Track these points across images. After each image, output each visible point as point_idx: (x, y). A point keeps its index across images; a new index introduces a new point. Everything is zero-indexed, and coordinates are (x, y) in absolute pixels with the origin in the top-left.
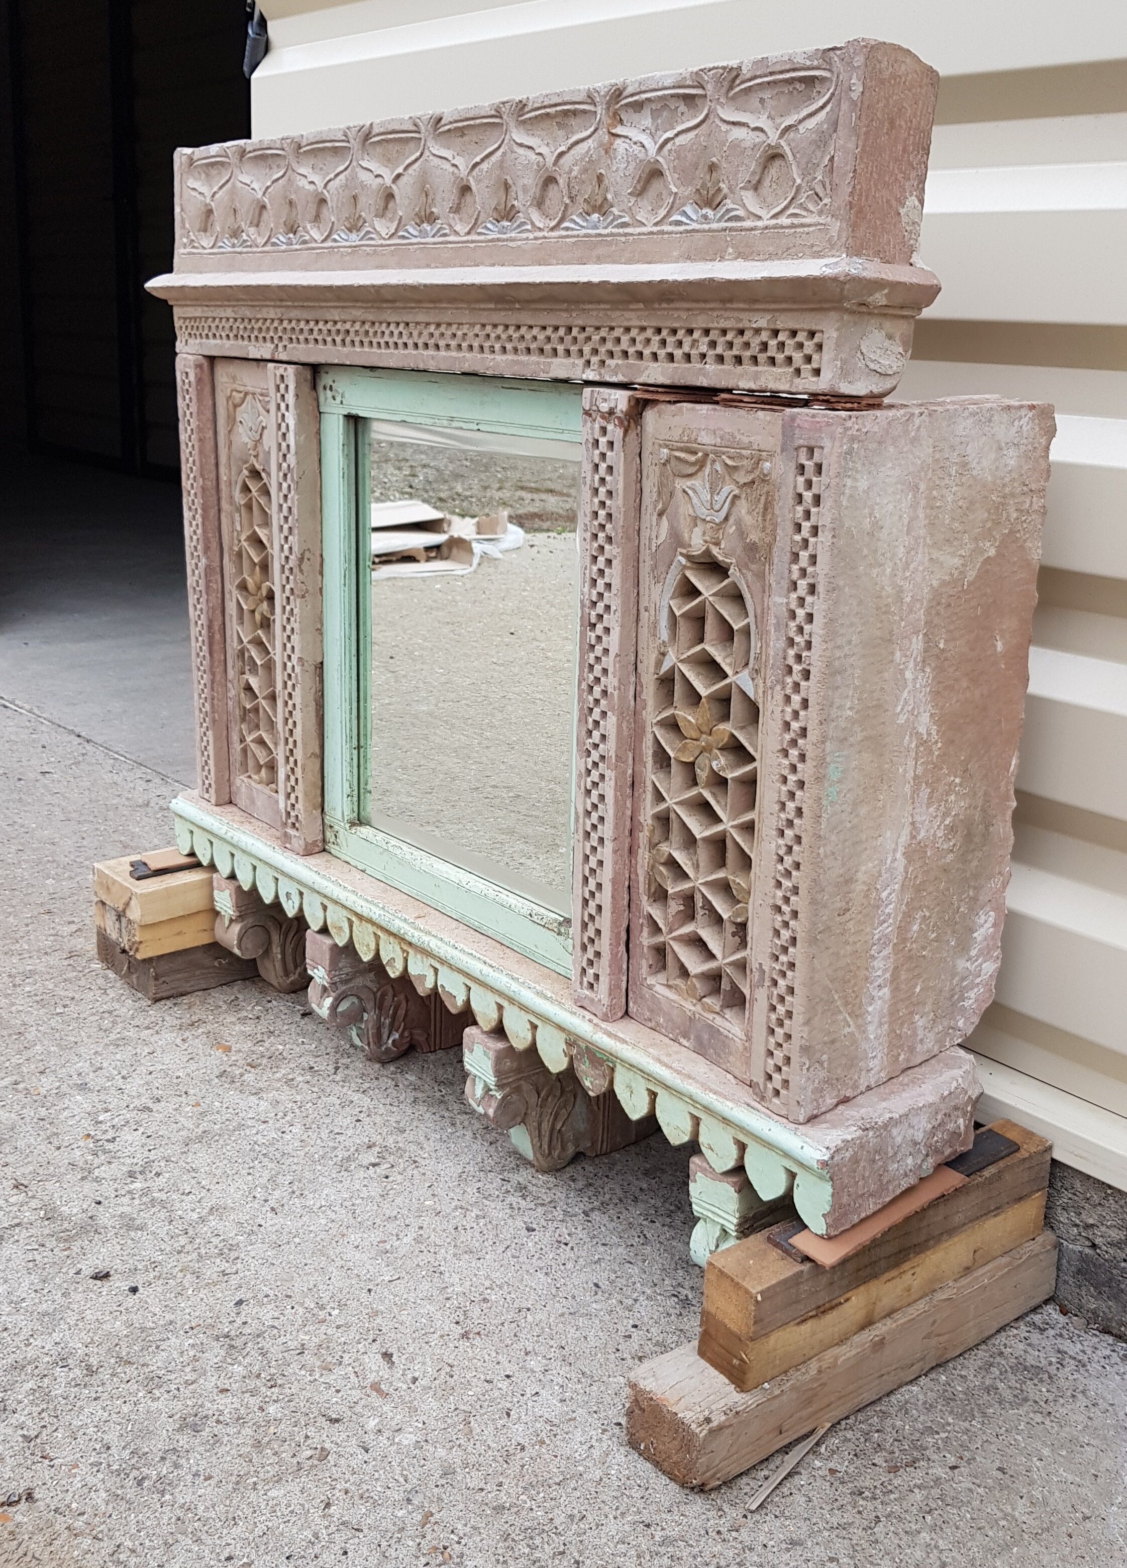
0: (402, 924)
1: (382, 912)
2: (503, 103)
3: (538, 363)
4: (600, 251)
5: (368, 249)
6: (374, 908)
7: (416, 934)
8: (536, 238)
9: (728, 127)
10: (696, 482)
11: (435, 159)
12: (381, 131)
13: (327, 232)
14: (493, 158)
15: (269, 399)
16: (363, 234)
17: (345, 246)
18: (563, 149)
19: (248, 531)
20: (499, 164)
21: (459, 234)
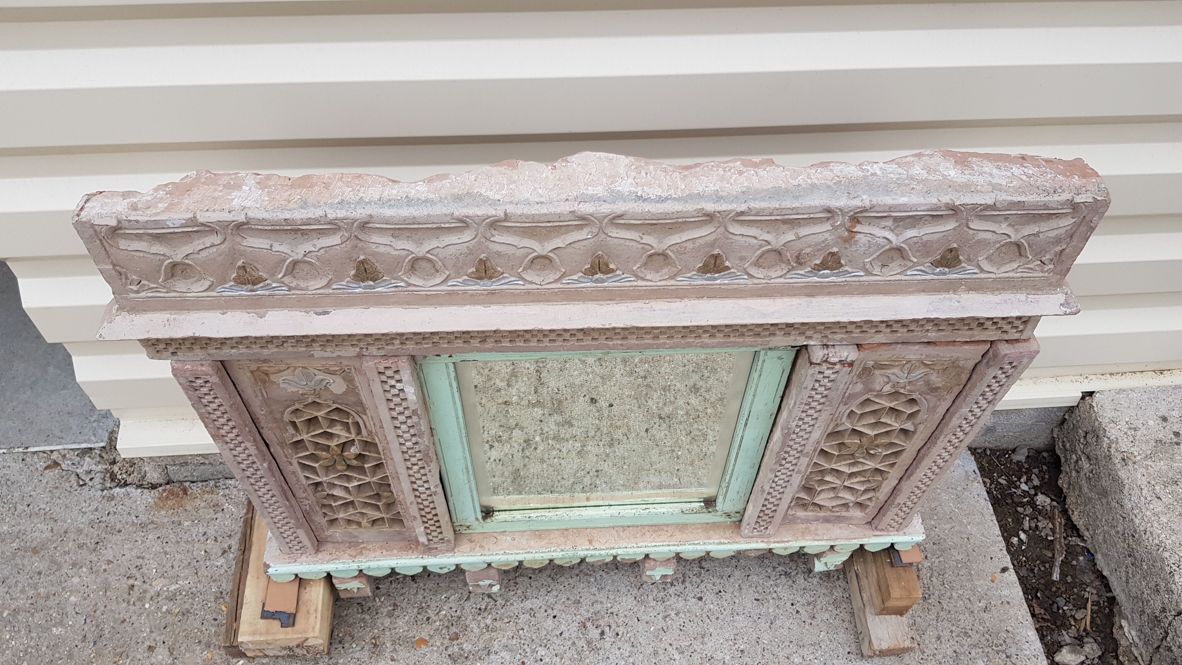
0: (586, 552)
1: (562, 553)
2: (719, 212)
3: (755, 341)
8: (755, 284)
9: (975, 232)
10: (896, 370)
12: (527, 221)
13: (438, 280)
14: (700, 241)
15: (338, 369)
16: (503, 282)
17: (476, 290)
18: (794, 238)
19: (314, 431)
20: (712, 245)
21: (650, 281)
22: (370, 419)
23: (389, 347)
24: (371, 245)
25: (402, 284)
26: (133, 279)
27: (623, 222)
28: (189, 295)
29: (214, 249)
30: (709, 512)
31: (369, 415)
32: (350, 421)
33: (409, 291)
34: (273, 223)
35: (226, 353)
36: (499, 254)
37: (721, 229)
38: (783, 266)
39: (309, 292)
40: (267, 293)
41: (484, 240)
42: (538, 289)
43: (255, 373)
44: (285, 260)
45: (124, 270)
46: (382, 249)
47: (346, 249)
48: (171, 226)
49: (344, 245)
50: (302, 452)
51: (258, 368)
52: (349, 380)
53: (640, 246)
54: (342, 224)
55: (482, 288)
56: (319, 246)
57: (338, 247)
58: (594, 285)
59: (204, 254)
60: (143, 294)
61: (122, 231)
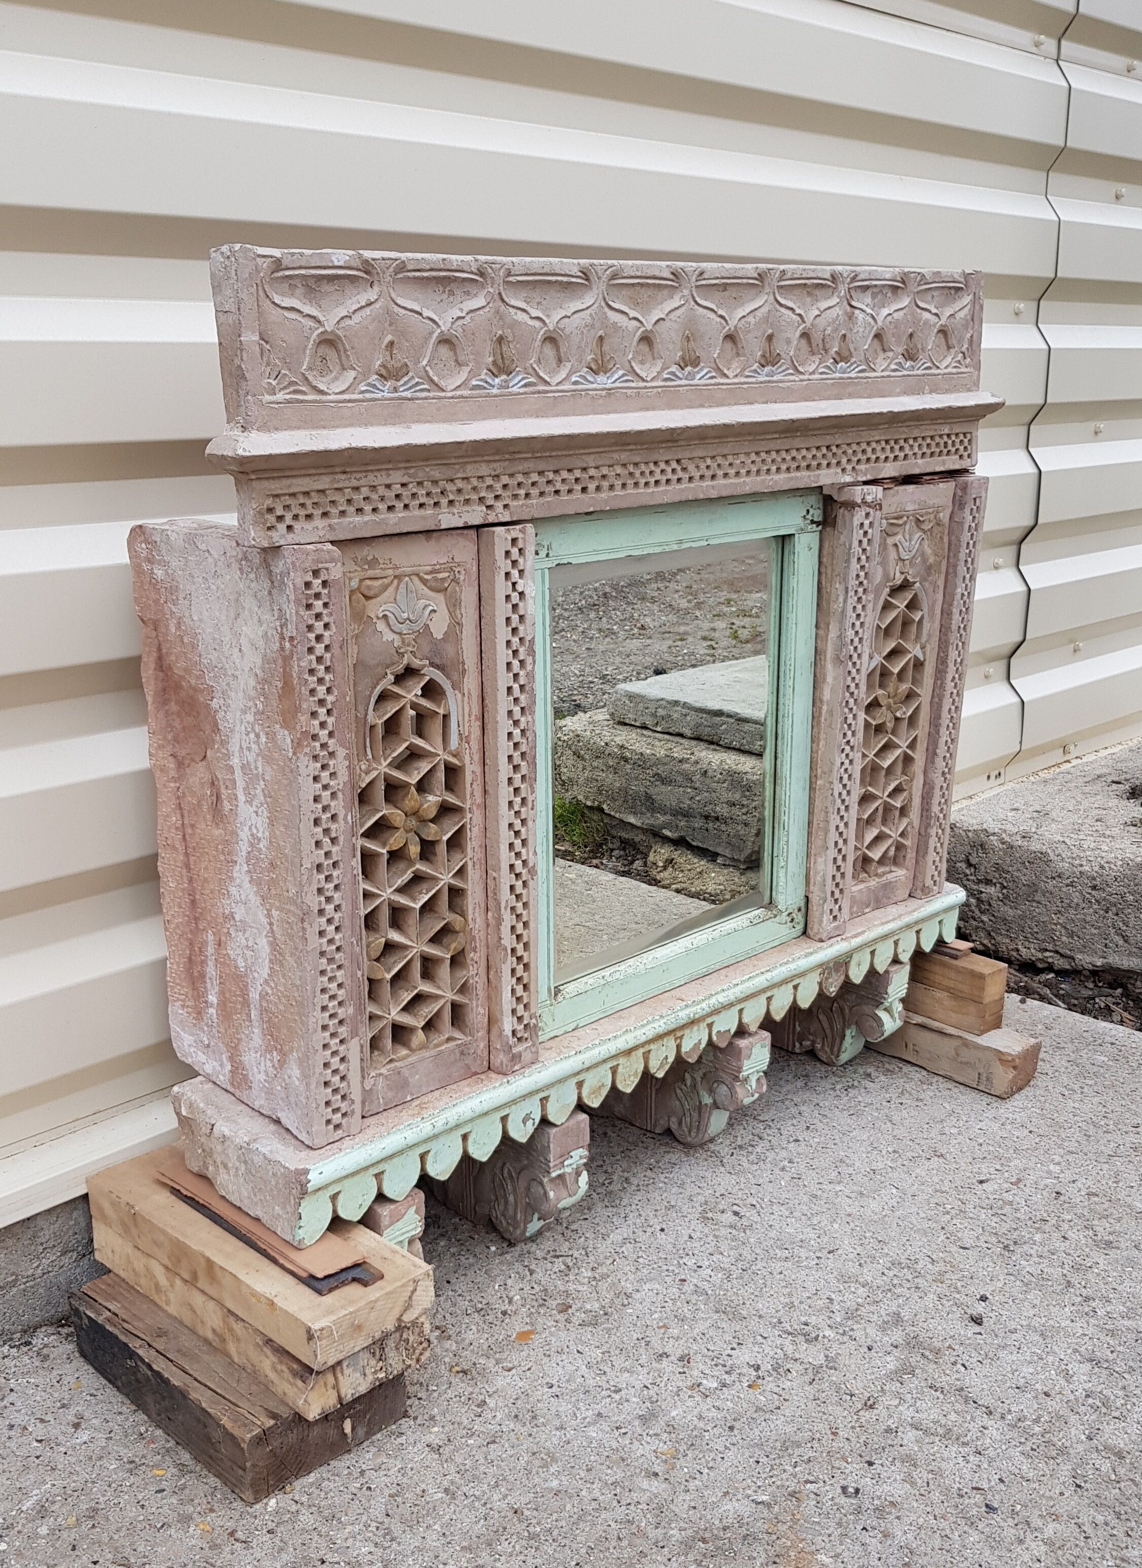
0: (687, 1011)
1: (662, 1021)
4: (850, 389)
5: (629, 391)
6: (656, 1025)
7: (704, 1005)
8: (801, 380)
11: (701, 310)
12: (639, 274)
13: (563, 374)
14: (759, 314)
15: (447, 574)
16: (616, 376)
17: (596, 390)
18: (817, 313)
19: (394, 751)
20: (766, 319)
21: (728, 377)
22: (466, 699)
23: (515, 503)
24: (511, 310)
25: (532, 380)
26: (276, 364)
27: (704, 282)
28: (329, 397)
29: (368, 311)
30: (775, 916)
31: (466, 692)
32: (441, 711)
33: (539, 392)
34: (433, 266)
35: (350, 523)
36: (615, 326)
37: (772, 297)
38: (813, 358)
39: (449, 394)
40: (408, 394)
41: (603, 304)
42: (646, 388)
43: (353, 597)
44: (431, 333)
45: (268, 347)
46: (521, 316)
47: (489, 315)
48: (336, 263)
49: (487, 309)
50: (369, 819)
51: (361, 581)
52: (454, 604)
53: (719, 320)
54: (490, 271)
55: (600, 386)
56: (466, 310)
57: (481, 312)
58: (687, 382)
59: (357, 318)
60: (280, 396)
61: (280, 274)
